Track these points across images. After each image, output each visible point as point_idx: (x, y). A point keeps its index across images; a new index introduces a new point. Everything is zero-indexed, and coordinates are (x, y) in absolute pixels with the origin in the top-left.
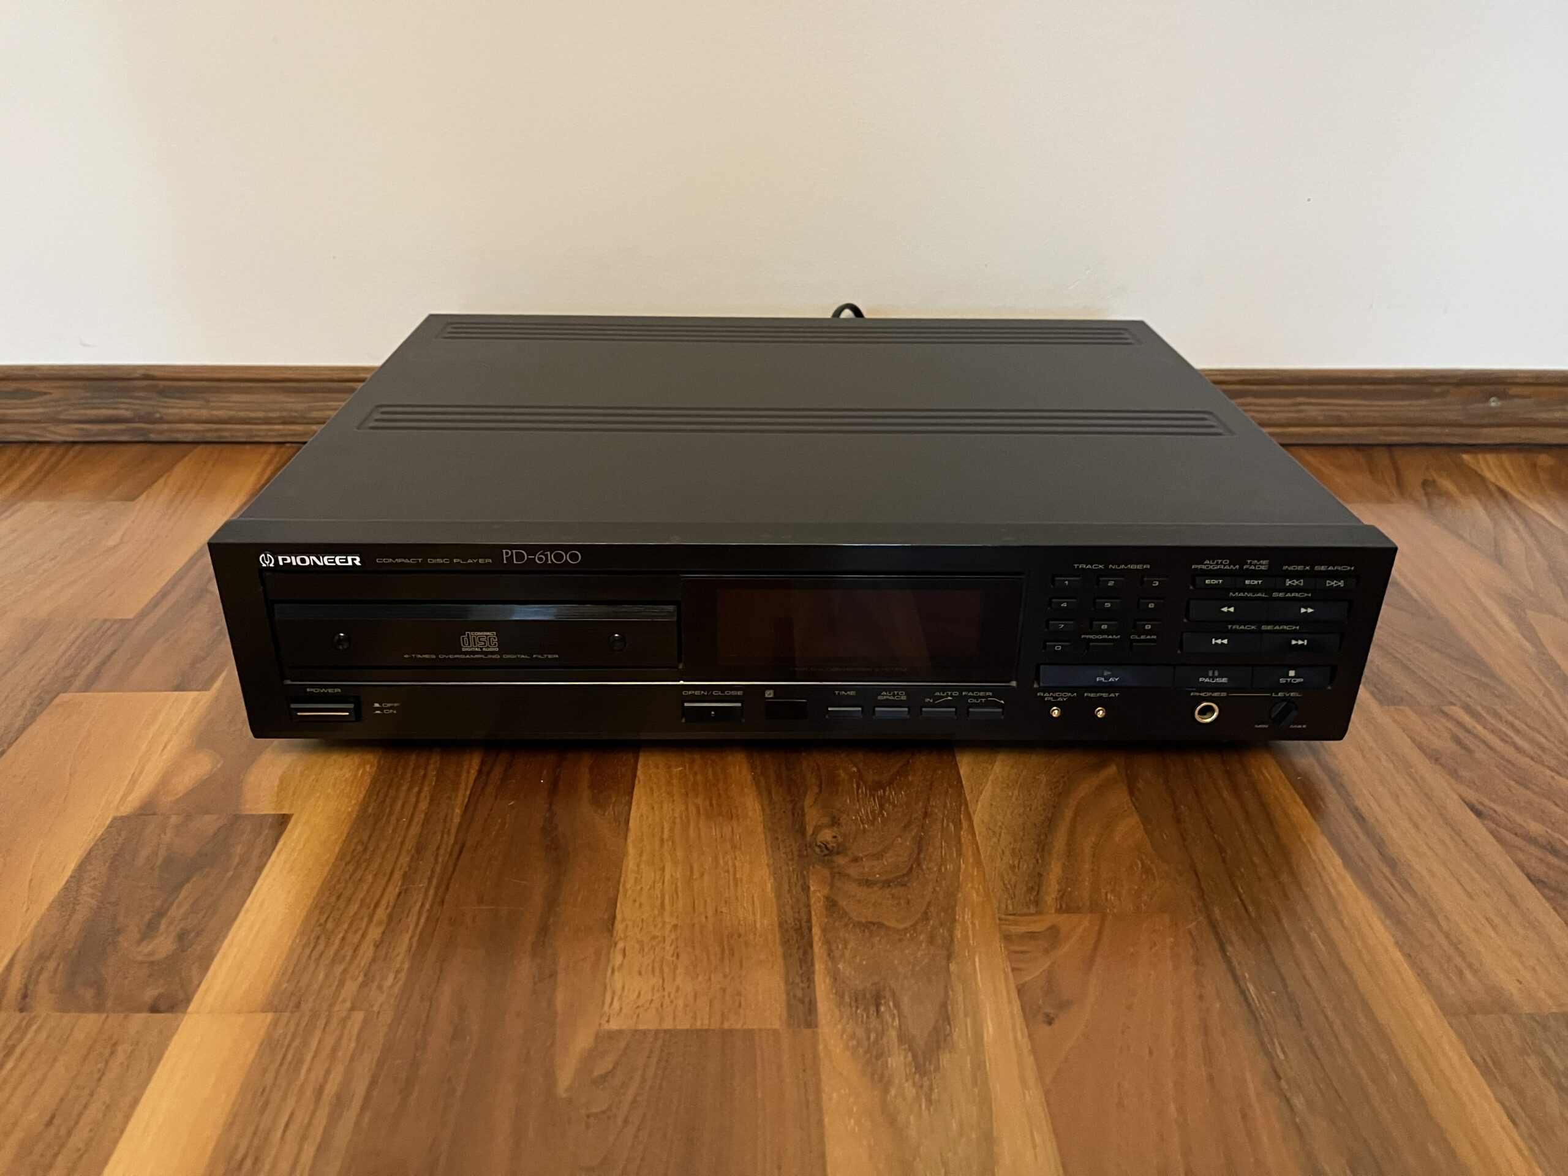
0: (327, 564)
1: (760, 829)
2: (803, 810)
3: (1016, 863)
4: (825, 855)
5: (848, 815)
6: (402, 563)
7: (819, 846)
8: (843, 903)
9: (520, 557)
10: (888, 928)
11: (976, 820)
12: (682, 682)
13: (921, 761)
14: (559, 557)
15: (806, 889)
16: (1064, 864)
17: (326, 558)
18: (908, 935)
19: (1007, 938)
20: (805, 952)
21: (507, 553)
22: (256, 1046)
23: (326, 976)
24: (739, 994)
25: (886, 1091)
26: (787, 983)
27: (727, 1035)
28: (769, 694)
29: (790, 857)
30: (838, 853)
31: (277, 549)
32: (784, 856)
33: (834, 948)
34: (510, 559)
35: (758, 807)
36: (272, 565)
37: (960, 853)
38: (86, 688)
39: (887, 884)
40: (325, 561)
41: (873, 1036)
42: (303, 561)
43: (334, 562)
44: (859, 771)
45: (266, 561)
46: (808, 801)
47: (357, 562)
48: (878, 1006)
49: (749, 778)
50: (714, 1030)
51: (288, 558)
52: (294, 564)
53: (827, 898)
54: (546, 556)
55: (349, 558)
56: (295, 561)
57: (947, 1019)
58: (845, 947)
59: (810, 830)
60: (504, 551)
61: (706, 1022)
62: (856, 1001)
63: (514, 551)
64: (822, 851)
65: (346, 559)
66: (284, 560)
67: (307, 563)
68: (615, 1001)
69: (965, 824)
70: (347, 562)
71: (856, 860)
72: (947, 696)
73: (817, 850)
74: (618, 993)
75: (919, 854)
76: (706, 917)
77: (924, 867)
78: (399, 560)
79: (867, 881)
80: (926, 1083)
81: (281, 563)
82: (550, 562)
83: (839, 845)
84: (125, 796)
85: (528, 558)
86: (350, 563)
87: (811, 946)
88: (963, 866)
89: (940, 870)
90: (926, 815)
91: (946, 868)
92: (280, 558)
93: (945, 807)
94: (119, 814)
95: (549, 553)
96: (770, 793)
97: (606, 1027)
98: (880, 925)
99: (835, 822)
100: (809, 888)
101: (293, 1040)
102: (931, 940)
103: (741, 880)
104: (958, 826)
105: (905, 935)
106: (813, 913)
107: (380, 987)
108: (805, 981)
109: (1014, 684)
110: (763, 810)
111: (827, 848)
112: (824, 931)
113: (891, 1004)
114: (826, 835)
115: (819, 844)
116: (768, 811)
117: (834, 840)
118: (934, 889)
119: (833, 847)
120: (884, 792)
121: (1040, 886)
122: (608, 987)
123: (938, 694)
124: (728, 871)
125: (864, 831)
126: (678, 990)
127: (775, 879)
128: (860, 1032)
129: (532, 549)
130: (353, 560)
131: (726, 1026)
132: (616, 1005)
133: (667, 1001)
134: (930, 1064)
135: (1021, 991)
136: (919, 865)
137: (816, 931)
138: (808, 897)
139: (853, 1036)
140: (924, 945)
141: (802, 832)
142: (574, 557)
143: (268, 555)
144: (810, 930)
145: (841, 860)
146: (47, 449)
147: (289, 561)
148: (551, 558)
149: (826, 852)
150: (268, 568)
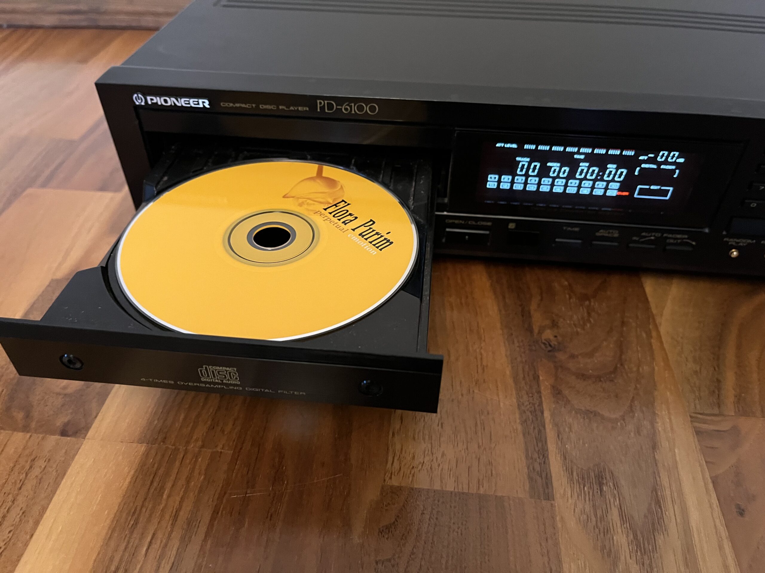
0: (184, 105)
1: (498, 325)
2: (529, 313)
3: (698, 369)
4: (549, 351)
5: (564, 319)
6: (240, 107)
7: (544, 344)
8: (566, 392)
9: (330, 107)
10: (603, 418)
11: (663, 330)
12: (445, 213)
13: (615, 281)
14: (360, 108)
15: (536, 378)
16: (736, 373)
17: (183, 100)
18: (619, 424)
19: (698, 433)
20: (540, 431)
21: (320, 103)
22: (132, 472)
23: (185, 419)
24: (490, 463)
25: (615, 564)
26: (527, 457)
27: (482, 498)
28: (512, 226)
29: (522, 350)
30: (559, 350)
31: (147, 91)
32: (518, 349)
33: (561, 429)
34: (323, 108)
35: (496, 308)
36: (143, 104)
37: (653, 359)
38: (44, 185)
39: (599, 378)
40: (182, 102)
41: (599, 513)
42: (166, 101)
43: (189, 104)
44: (570, 285)
45: (139, 100)
46: (533, 306)
47: (207, 105)
48: (601, 485)
49: (488, 284)
50: (473, 494)
51: (154, 98)
52: (159, 103)
53: (553, 387)
54: (351, 107)
55: (201, 101)
56: (160, 101)
57: (658, 503)
58: (571, 430)
59: (536, 331)
60: (318, 101)
61: (466, 487)
62: (583, 478)
63: (326, 102)
64: (546, 347)
65: (198, 101)
66: (152, 100)
67: (169, 104)
68: (395, 460)
69: (654, 334)
70: (198, 104)
71: (573, 356)
72: (651, 236)
73: (543, 346)
74: (398, 453)
75: (621, 355)
76: (462, 395)
77: (626, 367)
78: (238, 105)
79: (583, 375)
80: (647, 562)
81: (150, 103)
82: (353, 112)
83: (559, 343)
84: (60, 264)
85: (336, 108)
86: (201, 106)
87: (544, 427)
88: (656, 368)
89: (638, 369)
90: (623, 323)
91: (643, 369)
92: (149, 98)
93: (637, 317)
94: (55, 278)
95: (353, 104)
96: (504, 297)
97: (389, 483)
98: (596, 414)
99: (554, 325)
100: (539, 377)
101: (158, 469)
102: (638, 432)
103: (487, 366)
104: (649, 336)
105: (617, 424)
106: (543, 399)
107: (223, 431)
108: (541, 457)
109: (707, 230)
110: (500, 311)
111: (550, 346)
112: (553, 415)
113: (611, 484)
114: (548, 334)
115: (544, 341)
116: (503, 312)
117: (555, 339)
118: (636, 386)
119: (555, 345)
120: (590, 303)
121: (719, 389)
122: (390, 448)
123: (644, 234)
124: (476, 358)
125: (577, 333)
126: (443, 455)
127: (512, 367)
128: (588, 507)
129: (340, 101)
130: (203, 102)
131: (482, 491)
132: (396, 464)
133: (435, 465)
134: (649, 544)
135: (715, 481)
136: (622, 365)
137: (547, 414)
138: (539, 386)
139: (583, 512)
140: (632, 434)
141: (530, 330)
142: (372, 109)
143: (140, 95)
144: (542, 413)
145: (561, 356)
146: (41, 31)
147: (155, 101)
148: (355, 109)
149: (549, 348)
150: (140, 106)
